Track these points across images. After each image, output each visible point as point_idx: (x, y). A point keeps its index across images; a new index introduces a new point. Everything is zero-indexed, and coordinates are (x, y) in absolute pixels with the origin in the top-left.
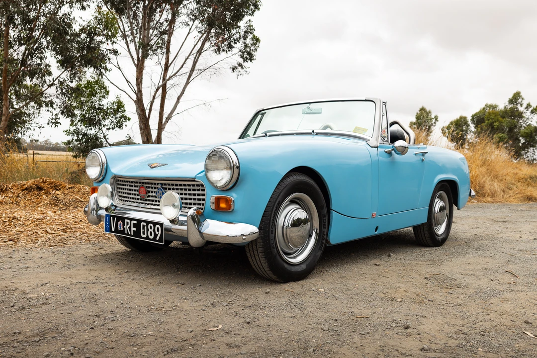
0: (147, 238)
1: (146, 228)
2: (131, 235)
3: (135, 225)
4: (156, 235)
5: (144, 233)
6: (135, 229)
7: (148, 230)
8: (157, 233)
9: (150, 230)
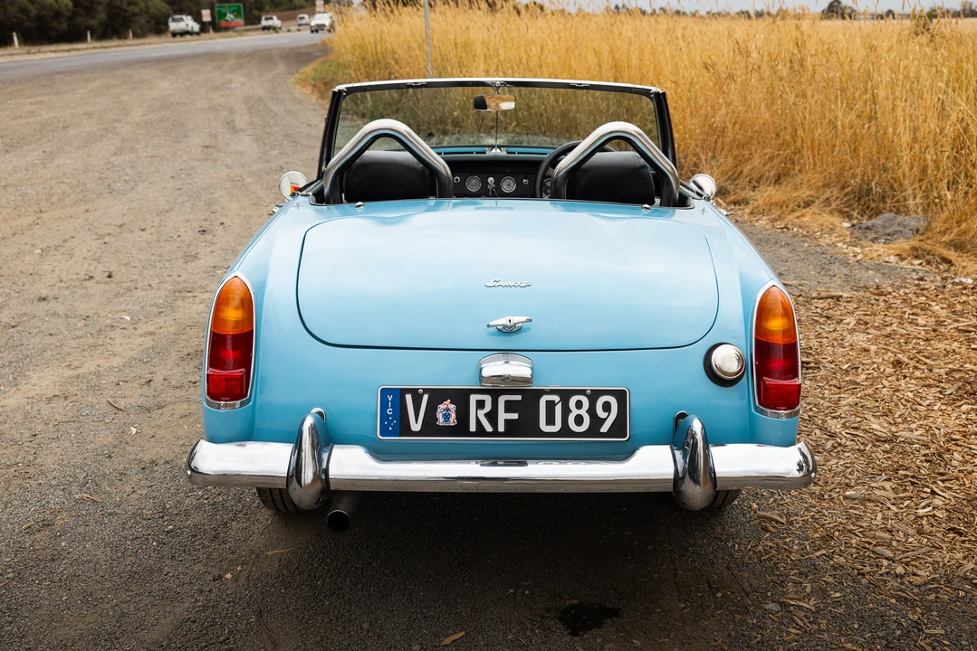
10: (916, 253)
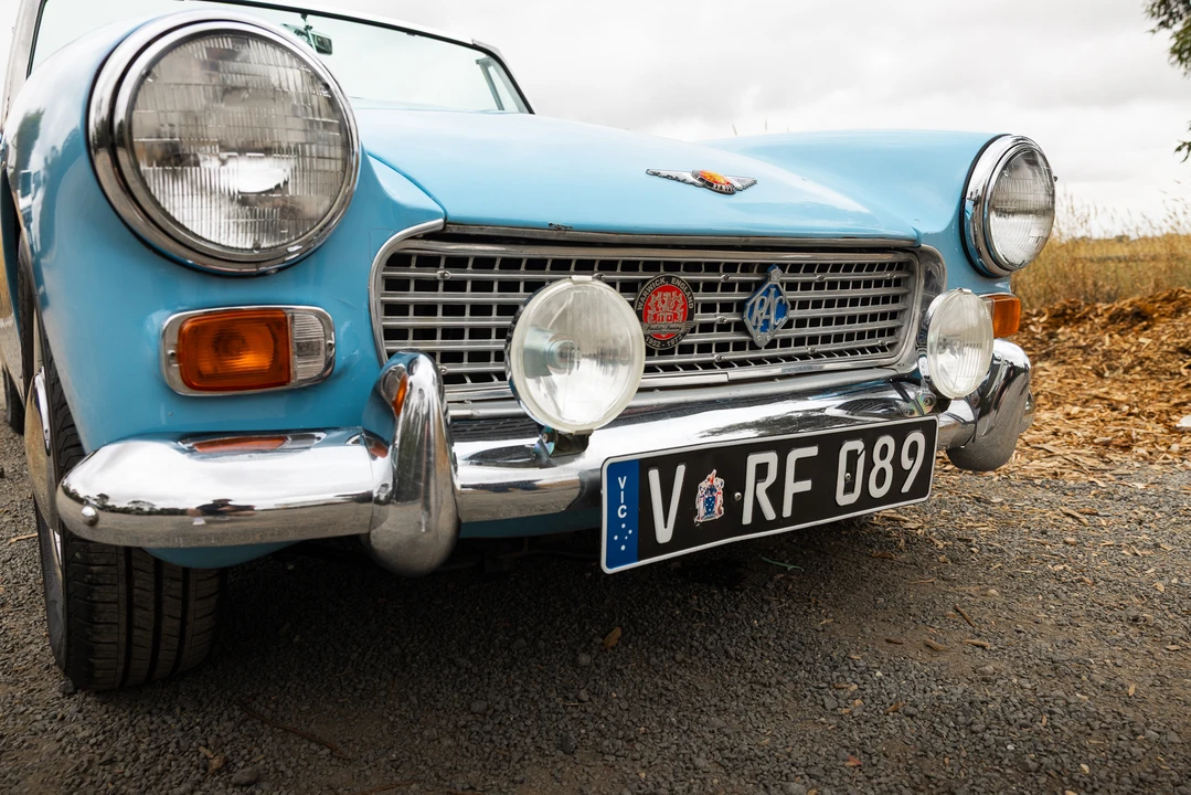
1: (861, 462)
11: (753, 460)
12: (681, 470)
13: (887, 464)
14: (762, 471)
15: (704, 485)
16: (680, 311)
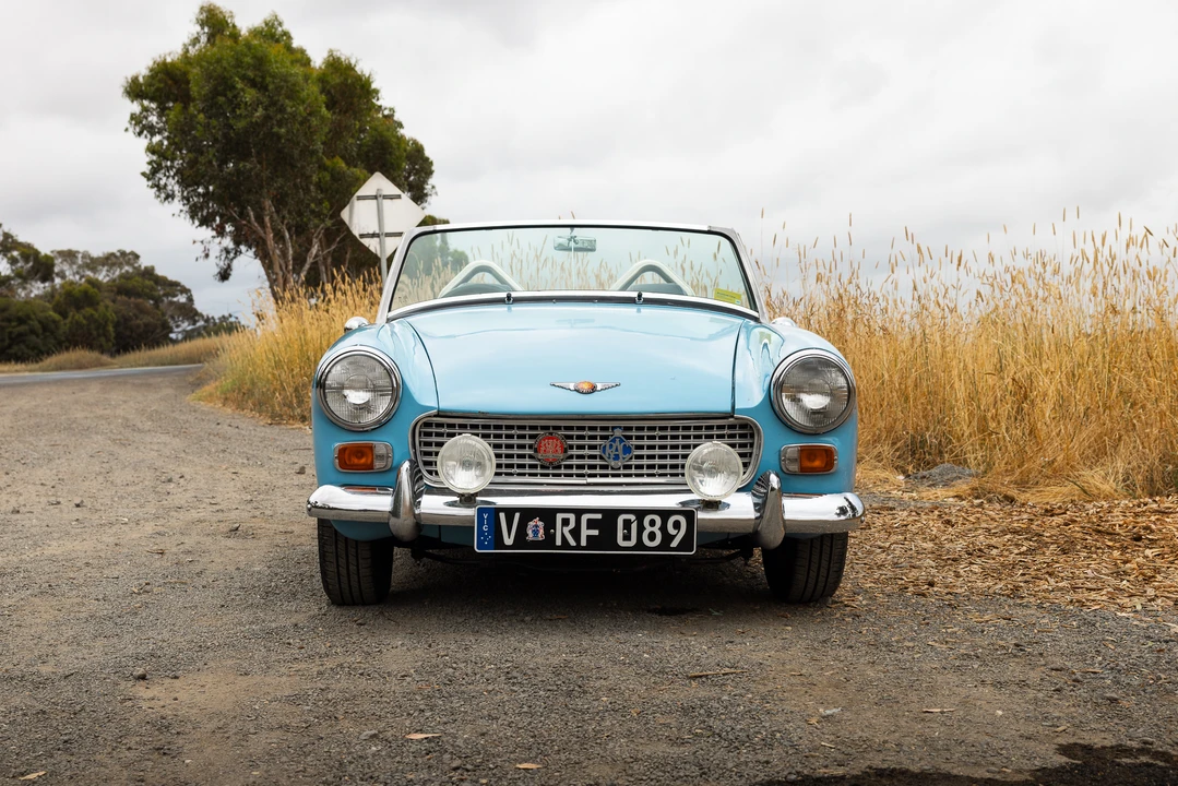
0: (640, 545)
1: (634, 527)
2: (579, 547)
3: (591, 524)
4: (667, 538)
5: (627, 537)
6: (595, 532)
7: (641, 529)
8: (672, 531)
9: (648, 529)
10: (977, 493)
11: (560, 517)
12: (517, 515)
13: (656, 529)
14: (566, 522)
15: (531, 524)
16: (559, 449)
